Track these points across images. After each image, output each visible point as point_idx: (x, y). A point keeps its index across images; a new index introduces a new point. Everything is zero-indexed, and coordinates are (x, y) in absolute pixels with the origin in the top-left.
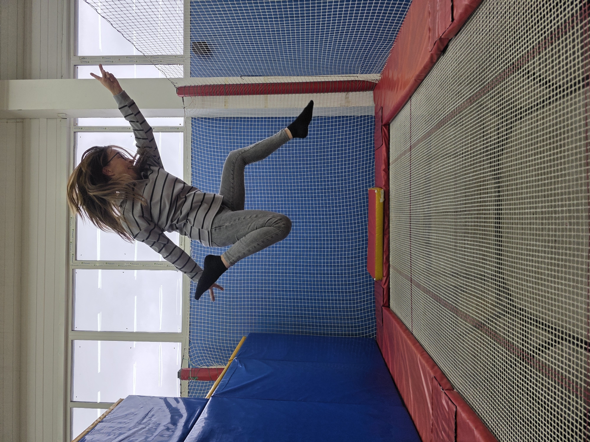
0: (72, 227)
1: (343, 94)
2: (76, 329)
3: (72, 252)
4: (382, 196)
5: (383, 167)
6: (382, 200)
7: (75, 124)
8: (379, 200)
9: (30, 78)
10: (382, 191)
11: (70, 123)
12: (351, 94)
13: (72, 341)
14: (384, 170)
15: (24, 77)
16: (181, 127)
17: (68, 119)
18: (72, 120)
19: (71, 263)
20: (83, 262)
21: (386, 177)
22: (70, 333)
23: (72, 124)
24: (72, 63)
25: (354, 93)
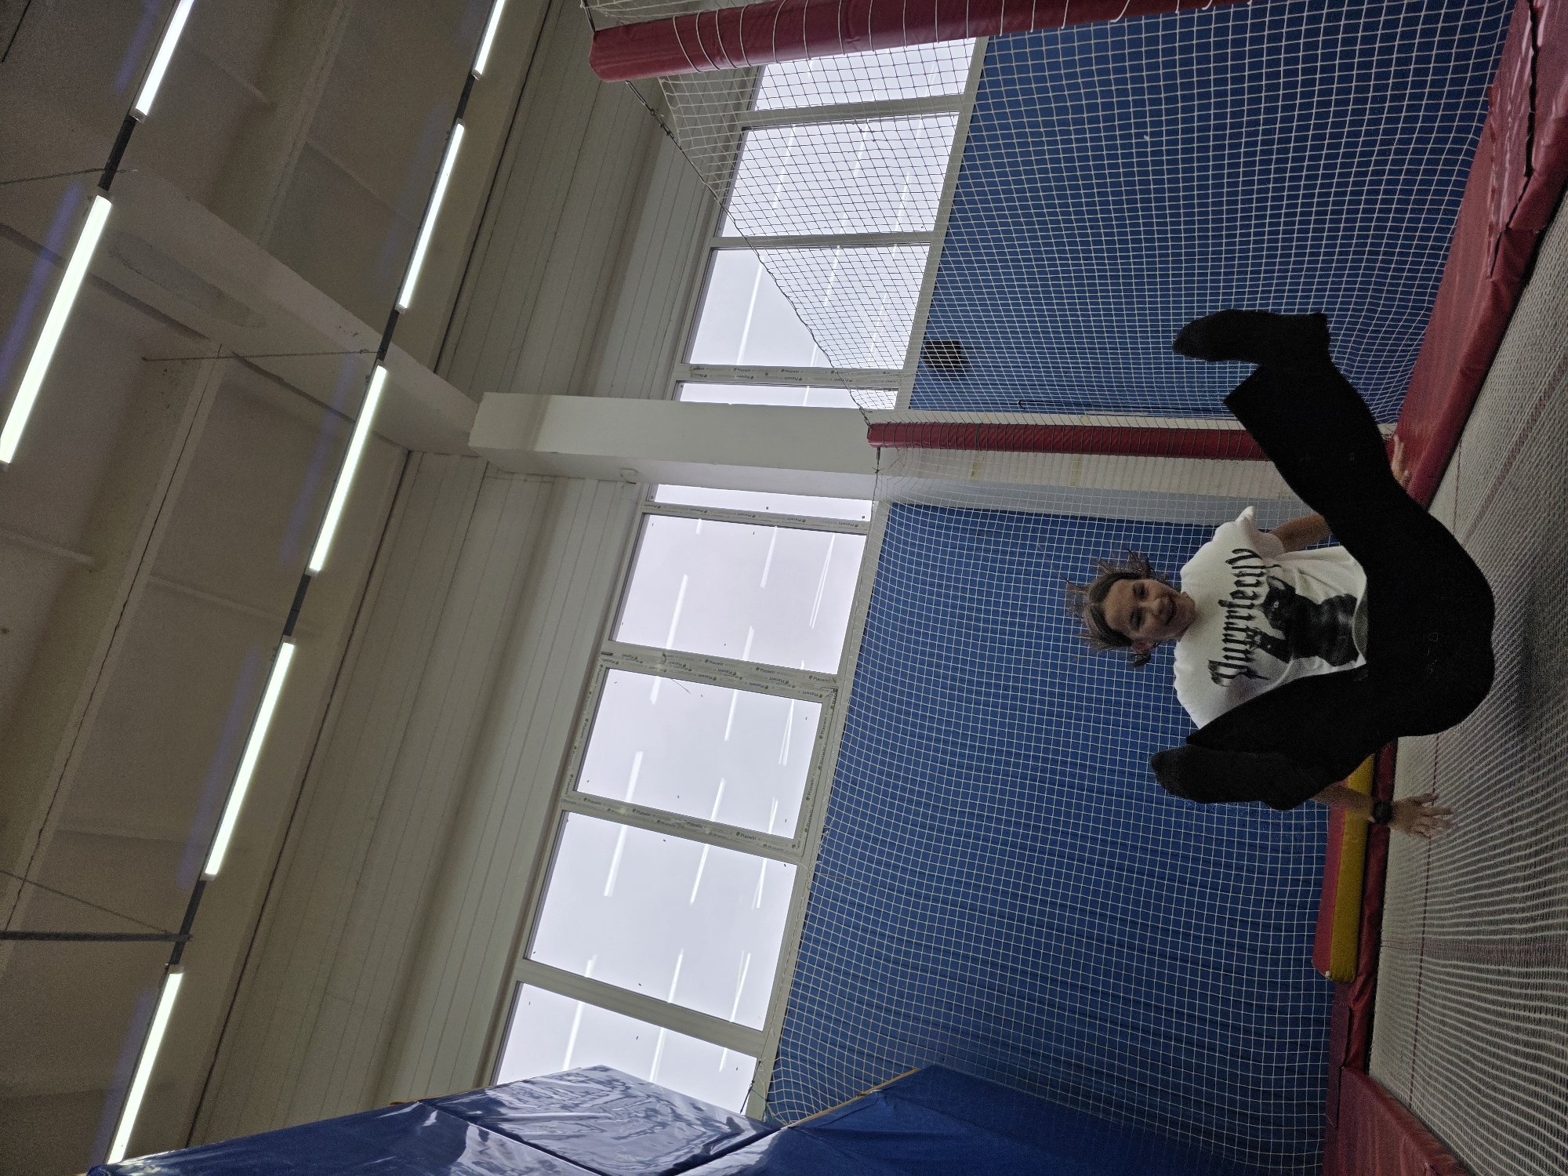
0: (586, 714)
2: (533, 957)
3: (571, 770)
7: (650, 496)
9: (591, 395)
11: (640, 493)
13: (518, 984)
15: (580, 393)
16: (864, 524)
17: (638, 484)
18: (646, 487)
19: (563, 795)
20: (587, 798)
22: (519, 963)
23: (644, 495)
24: (675, 376)
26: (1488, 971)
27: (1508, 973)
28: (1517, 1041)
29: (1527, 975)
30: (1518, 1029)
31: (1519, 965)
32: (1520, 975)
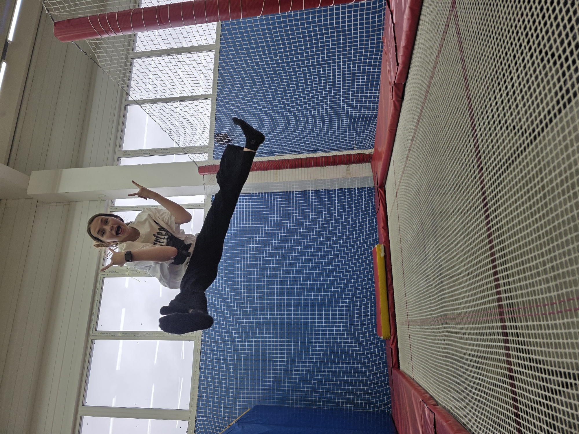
0: (97, 298)
1: (345, 167)
2: (86, 404)
3: (93, 322)
4: (383, 251)
5: (382, 224)
6: (382, 254)
7: (112, 204)
8: (380, 255)
9: (81, 167)
10: (382, 246)
11: (108, 204)
12: (351, 166)
13: (81, 417)
14: (383, 228)
15: (76, 167)
16: (202, 204)
17: (107, 200)
18: (110, 201)
19: (91, 333)
20: (102, 333)
21: (385, 234)
22: (80, 408)
24: (117, 156)
25: (354, 165)
26: (428, 329)
27: (433, 329)
28: (439, 352)
29: (439, 329)
30: (439, 348)
31: (436, 325)
32: (437, 329)
